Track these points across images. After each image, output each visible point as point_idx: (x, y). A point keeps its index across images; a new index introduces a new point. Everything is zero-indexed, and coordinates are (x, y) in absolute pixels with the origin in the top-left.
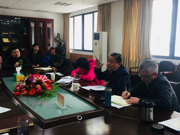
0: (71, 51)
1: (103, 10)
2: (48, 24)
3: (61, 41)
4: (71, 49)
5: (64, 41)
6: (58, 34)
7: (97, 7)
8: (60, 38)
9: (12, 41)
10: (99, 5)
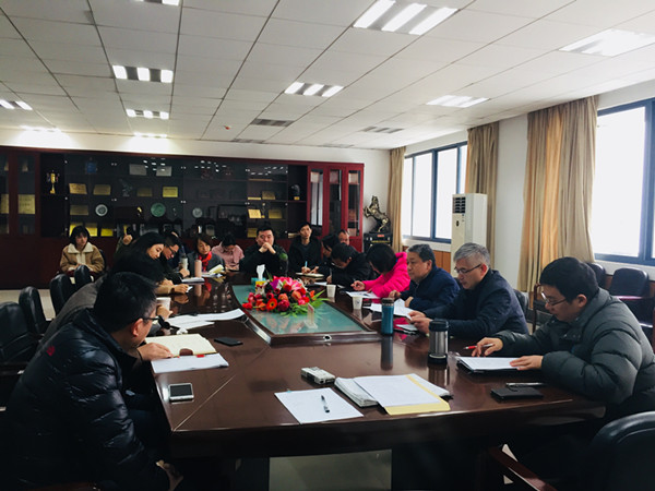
0: (404, 242)
1: (481, 140)
2: (350, 175)
3: (381, 217)
4: (405, 236)
5: (388, 216)
6: (375, 200)
7: (467, 134)
8: (378, 209)
9: (267, 217)
10: (471, 129)
